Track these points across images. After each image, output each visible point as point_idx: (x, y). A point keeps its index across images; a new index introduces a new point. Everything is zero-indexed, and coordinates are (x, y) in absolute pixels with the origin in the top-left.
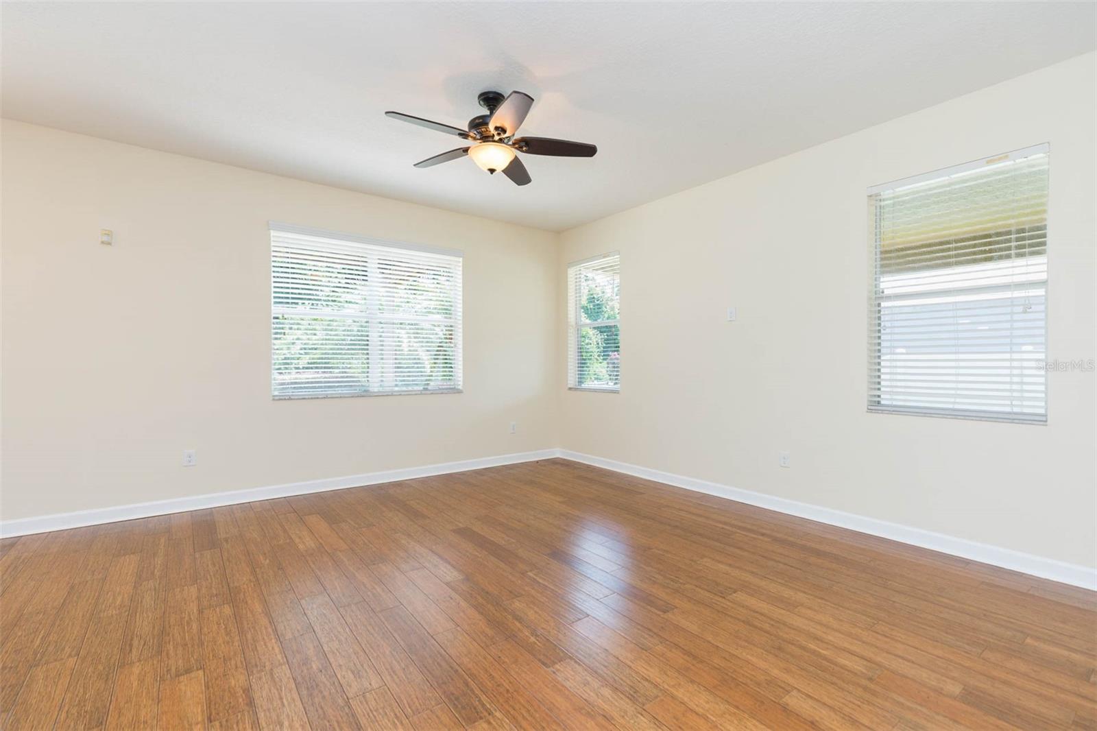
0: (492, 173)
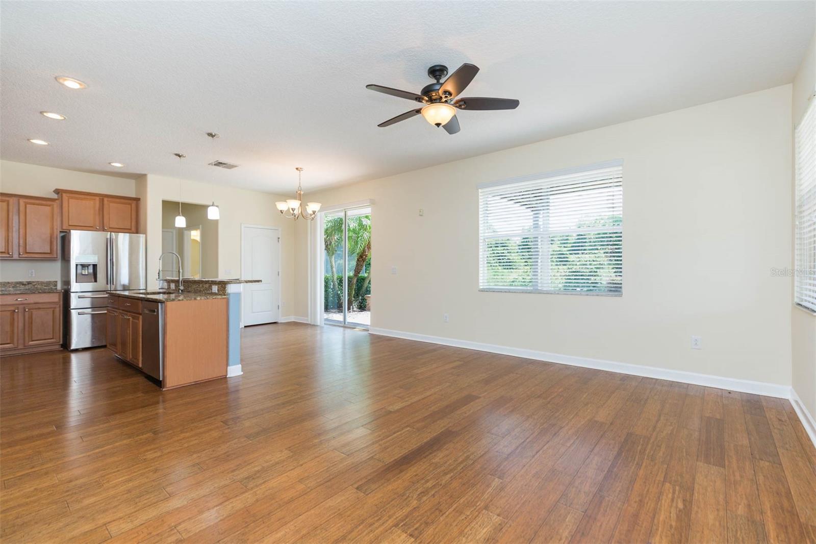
0: (438, 127)
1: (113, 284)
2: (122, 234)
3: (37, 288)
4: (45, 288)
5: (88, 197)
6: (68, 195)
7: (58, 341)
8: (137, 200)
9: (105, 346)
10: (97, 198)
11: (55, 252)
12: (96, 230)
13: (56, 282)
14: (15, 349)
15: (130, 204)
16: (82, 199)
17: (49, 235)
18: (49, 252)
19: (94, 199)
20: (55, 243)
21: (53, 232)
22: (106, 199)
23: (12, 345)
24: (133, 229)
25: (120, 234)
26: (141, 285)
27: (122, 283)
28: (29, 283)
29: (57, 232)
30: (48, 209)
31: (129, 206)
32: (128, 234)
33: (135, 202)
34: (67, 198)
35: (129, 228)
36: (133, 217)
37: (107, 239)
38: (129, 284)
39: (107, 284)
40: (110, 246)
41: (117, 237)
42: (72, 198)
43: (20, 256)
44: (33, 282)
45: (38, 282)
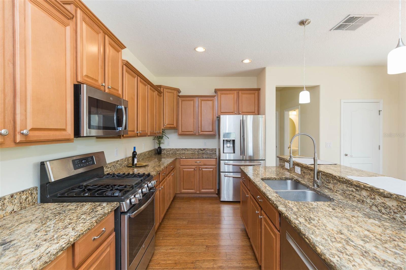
1: (244, 155)
2: (250, 116)
3: (207, 153)
4: (211, 153)
5: (231, 92)
6: (221, 92)
7: (215, 192)
8: (258, 90)
9: (239, 202)
10: (236, 92)
11: (214, 131)
12: (236, 114)
13: (216, 149)
14: (195, 193)
15: (254, 94)
16: (227, 94)
17: (212, 120)
18: (212, 131)
19: (234, 93)
20: (214, 125)
21: (213, 118)
22: (240, 92)
23: (194, 190)
24: (256, 112)
25: (248, 116)
26: (261, 155)
27: (249, 155)
28: (204, 149)
29: (215, 117)
30: (210, 103)
31: (254, 95)
32: (252, 115)
33: (257, 92)
34: (220, 94)
35: (254, 111)
36: (256, 103)
37: (241, 120)
38: (253, 155)
39: (241, 155)
40: (242, 124)
41: (246, 118)
42: (222, 94)
43: (199, 133)
44: (206, 149)
45: (208, 149)
